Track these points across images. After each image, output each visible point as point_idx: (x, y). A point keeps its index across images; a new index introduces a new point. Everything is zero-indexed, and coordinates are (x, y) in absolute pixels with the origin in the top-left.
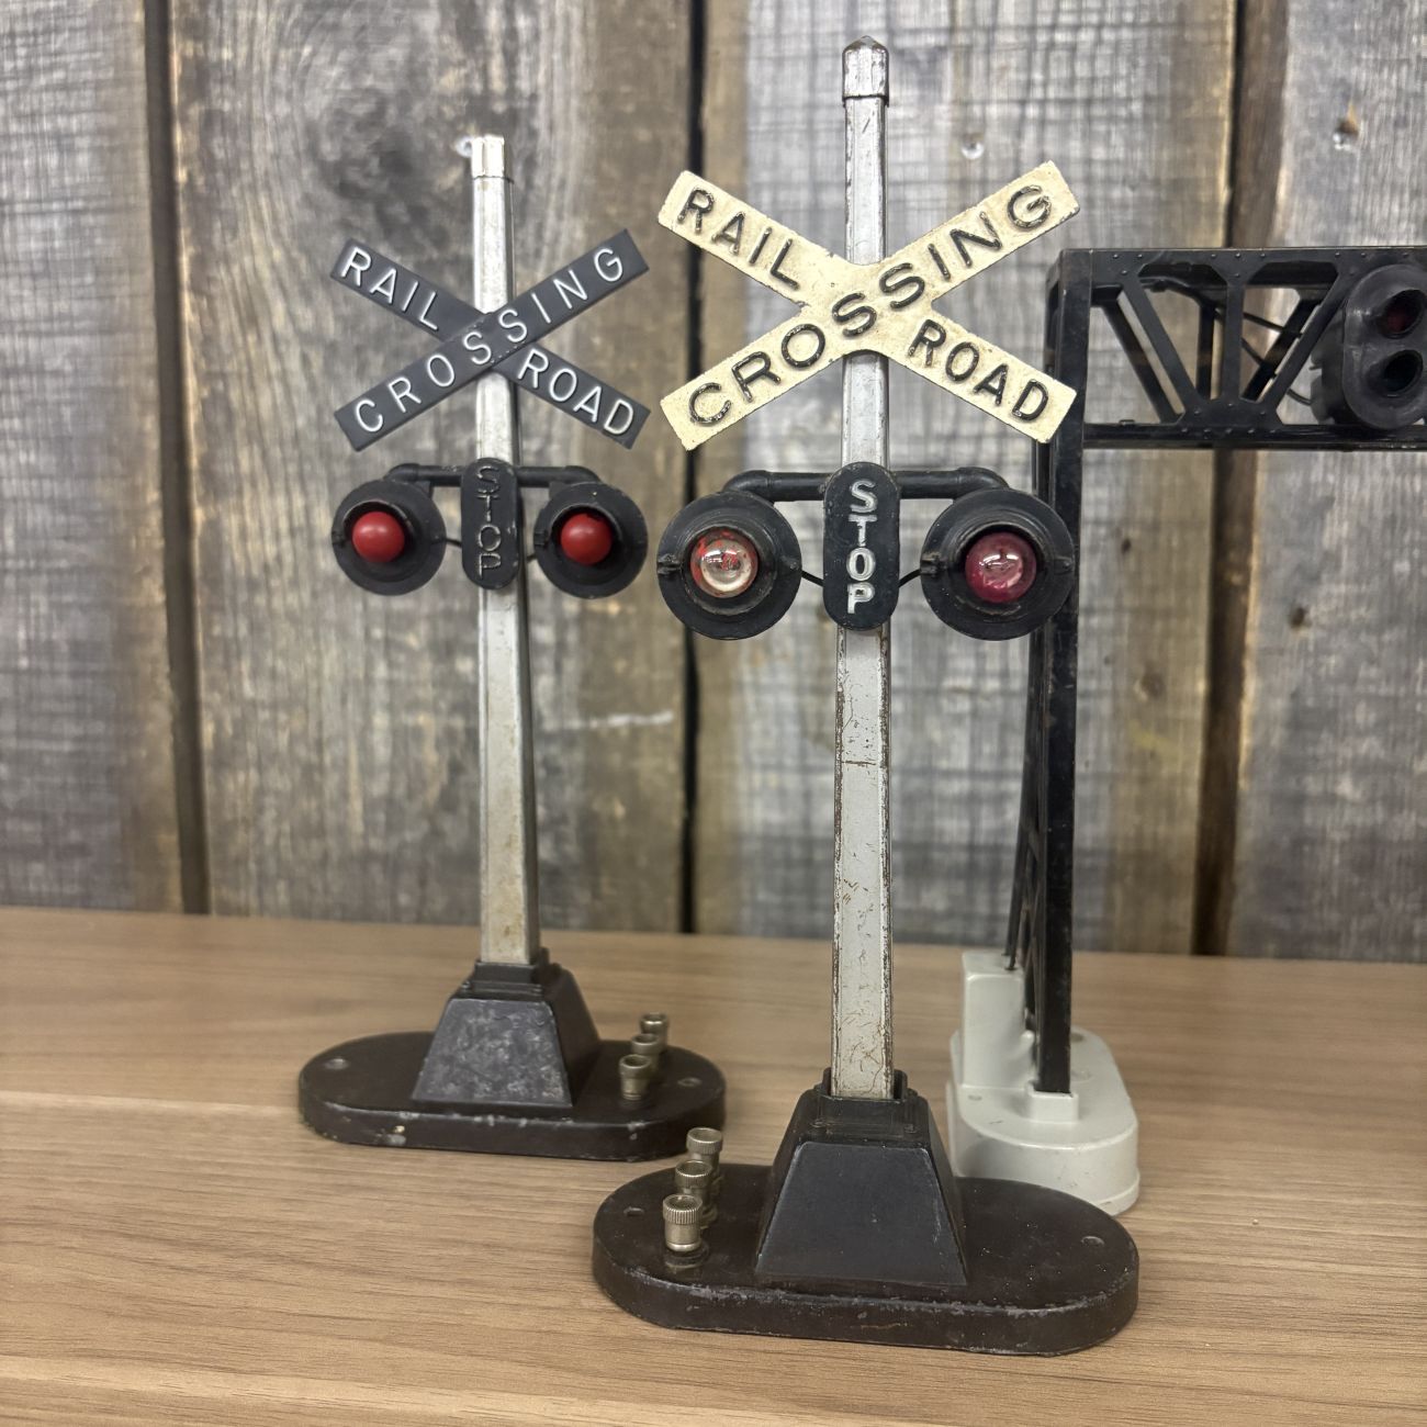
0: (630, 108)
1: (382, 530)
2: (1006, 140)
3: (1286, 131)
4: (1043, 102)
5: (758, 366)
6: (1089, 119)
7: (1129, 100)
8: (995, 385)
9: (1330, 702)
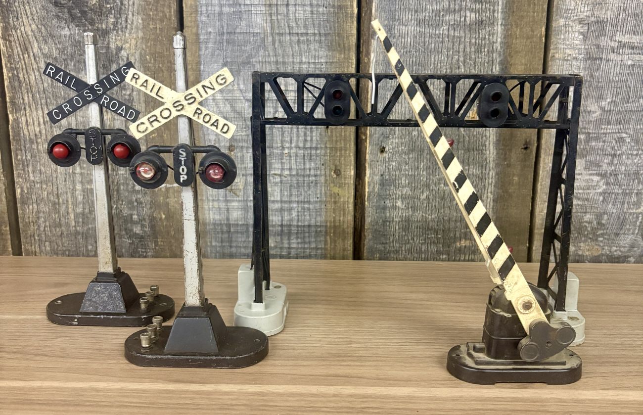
1: (62, 150)
5: (154, 118)
8: (216, 124)
9: (394, 177)
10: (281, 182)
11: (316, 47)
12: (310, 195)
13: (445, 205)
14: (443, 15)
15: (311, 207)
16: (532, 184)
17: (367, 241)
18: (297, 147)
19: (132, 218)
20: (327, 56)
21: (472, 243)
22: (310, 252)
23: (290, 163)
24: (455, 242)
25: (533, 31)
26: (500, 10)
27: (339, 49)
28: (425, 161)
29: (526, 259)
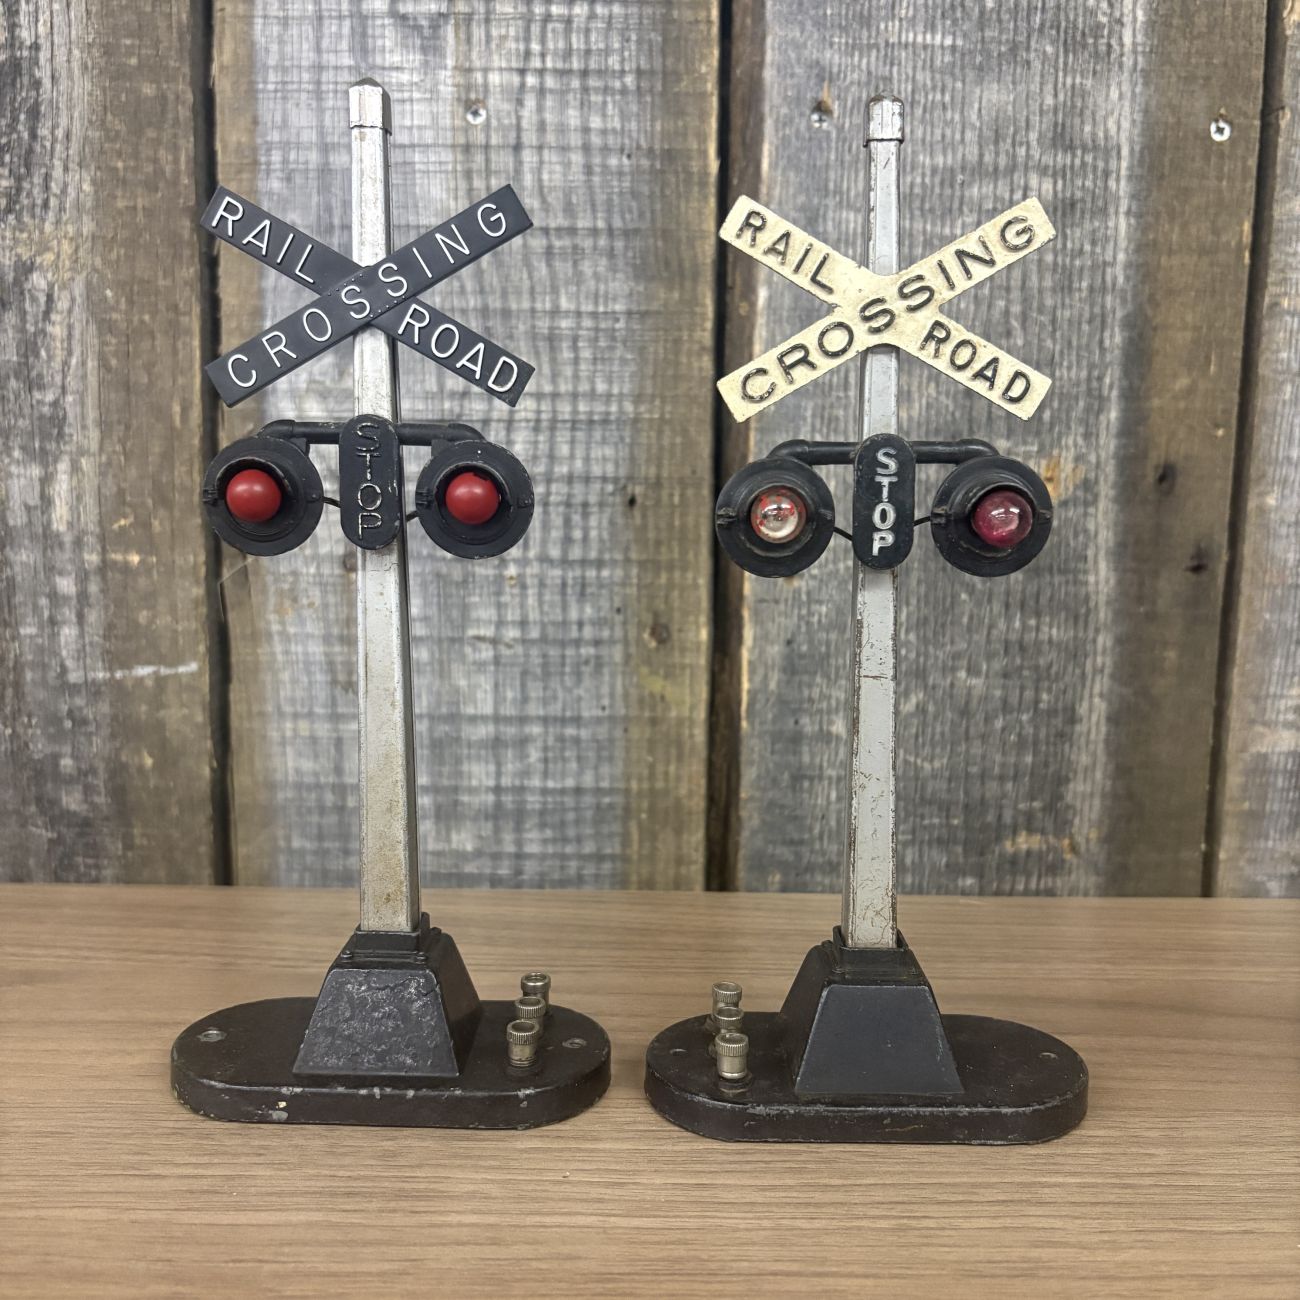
0: (134, 61)
2: (507, 107)
3: (767, 109)
4: (541, 72)
6: (585, 90)
7: (623, 72)
9: (823, 649)
10: (497, 661)
11: (601, 269)
12: (579, 699)
13: (972, 731)
14: (963, 183)
15: (584, 733)
16: (1213, 671)
17: (745, 834)
18: (544, 559)
19: (56, 765)
20: (631, 294)
21: (1047, 842)
22: (580, 868)
23: (522, 606)
24: (999, 839)
25: (1216, 232)
26: (1123, 172)
27: (665, 274)
28: (914, 601)
29: (1198, 889)
